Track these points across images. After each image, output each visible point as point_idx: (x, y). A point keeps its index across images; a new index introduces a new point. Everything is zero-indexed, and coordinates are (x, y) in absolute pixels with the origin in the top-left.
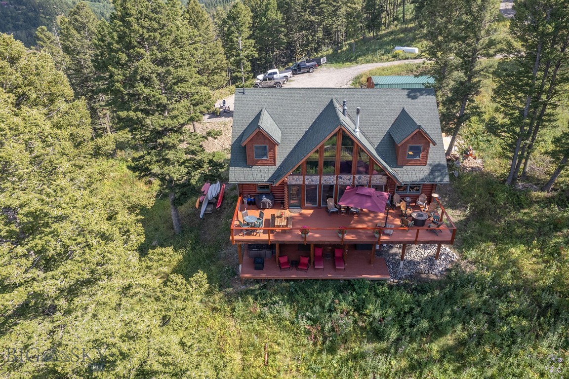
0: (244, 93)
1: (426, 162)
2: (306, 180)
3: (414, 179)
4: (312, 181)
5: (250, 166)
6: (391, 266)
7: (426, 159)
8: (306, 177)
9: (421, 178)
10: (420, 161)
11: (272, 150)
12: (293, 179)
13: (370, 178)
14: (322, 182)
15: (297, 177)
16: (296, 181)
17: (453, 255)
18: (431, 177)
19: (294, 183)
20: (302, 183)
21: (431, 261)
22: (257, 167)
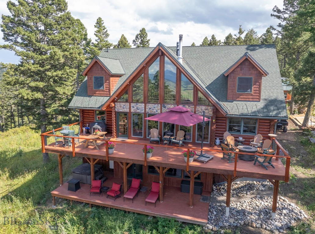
0: (107, 51)
1: (260, 96)
2: (132, 108)
3: (245, 112)
4: (137, 108)
5: (90, 96)
6: (215, 213)
7: (260, 93)
8: (132, 105)
9: (253, 110)
10: (252, 95)
11: (108, 81)
12: (121, 107)
13: (195, 108)
14: (147, 110)
15: (124, 104)
16: (124, 108)
17: (300, 213)
18: (265, 110)
19: (121, 110)
20: (128, 110)
21: (267, 214)
22: (95, 97)
